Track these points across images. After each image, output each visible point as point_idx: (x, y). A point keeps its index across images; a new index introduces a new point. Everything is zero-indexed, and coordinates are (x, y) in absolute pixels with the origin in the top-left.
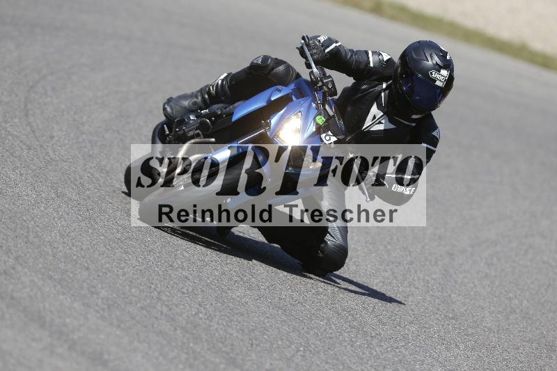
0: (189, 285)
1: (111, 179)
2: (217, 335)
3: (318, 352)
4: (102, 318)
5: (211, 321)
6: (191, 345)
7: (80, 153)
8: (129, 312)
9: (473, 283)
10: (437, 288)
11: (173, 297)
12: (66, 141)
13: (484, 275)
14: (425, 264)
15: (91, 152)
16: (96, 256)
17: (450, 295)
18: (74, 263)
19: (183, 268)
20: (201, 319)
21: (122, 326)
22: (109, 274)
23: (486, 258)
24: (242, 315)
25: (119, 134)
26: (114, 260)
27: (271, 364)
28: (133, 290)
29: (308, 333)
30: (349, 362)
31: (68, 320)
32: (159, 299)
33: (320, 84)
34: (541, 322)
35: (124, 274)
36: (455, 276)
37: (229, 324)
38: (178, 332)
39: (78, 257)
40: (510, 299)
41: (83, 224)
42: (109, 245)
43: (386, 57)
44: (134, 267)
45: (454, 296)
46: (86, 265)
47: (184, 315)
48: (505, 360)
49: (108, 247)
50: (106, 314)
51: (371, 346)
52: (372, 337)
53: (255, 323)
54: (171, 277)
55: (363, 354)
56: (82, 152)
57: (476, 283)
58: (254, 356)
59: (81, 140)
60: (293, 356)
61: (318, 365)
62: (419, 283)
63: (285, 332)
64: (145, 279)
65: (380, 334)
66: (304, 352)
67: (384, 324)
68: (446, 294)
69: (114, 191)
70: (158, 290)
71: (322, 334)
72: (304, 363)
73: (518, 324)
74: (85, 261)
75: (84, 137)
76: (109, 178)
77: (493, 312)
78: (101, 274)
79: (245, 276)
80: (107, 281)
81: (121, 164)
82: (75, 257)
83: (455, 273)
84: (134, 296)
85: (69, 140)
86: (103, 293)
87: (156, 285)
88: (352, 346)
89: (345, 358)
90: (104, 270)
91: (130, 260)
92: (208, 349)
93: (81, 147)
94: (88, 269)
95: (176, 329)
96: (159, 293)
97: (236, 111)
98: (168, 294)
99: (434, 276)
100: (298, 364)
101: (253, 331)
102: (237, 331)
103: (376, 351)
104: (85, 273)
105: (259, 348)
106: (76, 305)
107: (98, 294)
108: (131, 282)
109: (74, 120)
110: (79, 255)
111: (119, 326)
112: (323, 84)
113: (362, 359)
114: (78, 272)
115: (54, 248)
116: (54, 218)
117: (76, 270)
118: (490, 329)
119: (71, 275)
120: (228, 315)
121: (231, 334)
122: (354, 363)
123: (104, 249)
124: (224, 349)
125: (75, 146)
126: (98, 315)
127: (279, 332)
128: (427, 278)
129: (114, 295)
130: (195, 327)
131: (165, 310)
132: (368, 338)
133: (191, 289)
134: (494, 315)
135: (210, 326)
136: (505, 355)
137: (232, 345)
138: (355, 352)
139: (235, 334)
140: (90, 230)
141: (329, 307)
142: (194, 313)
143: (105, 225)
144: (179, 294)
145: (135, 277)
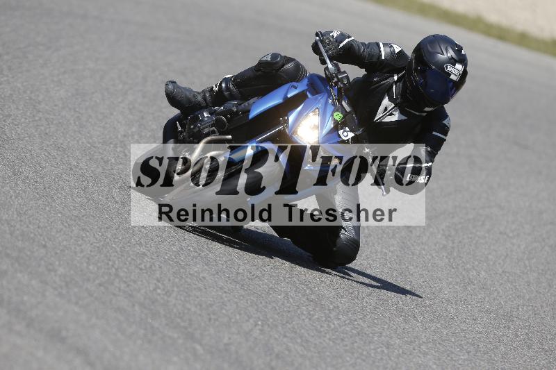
0: (147, 261)
1: (68, 157)
2: (175, 310)
3: (276, 326)
4: (60, 295)
5: (169, 296)
6: (150, 320)
7: (36, 131)
8: (87, 289)
9: (430, 255)
10: (395, 260)
11: (131, 273)
12: (23, 120)
13: (441, 246)
14: (382, 237)
15: (47, 131)
16: (53, 234)
17: (407, 267)
18: (31, 241)
19: (140, 244)
20: (159, 294)
21: (80, 302)
22: (66, 251)
23: (443, 230)
24: (200, 289)
25: (75, 111)
26: (71, 237)
27: (230, 339)
28: (91, 267)
29: (266, 307)
30: (306, 335)
31: (26, 298)
32: (117, 275)
33: (335, 80)
34: (498, 293)
35: (82, 251)
36: (412, 248)
37: (187, 299)
38: (137, 308)
39: (35, 235)
40: (468, 271)
41: (40, 202)
42: (67, 222)
43: (397, 50)
44: (92, 244)
45: (412, 268)
46: (44, 243)
47: (143, 291)
48: (463, 331)
49: (65, 224)
50: (64, 292)
51: (329, 319)
52: (329, 310)
53: (213, 298)
54: (129, 253)
55: (321, 326)
56: (39, 130)
57: (434, 255)
58: (212, 331)
59: (37, 118)
60: (251, 330)
61: (276, 339)
62: (377, 255)
63: (243, 306)
64: (102, 256)
65: (338, 307)
66: (262, 326)
67: (342, 297)
68: (404, 267)
69: (71, 169)
70: (116, 267)
71: (280, 308)
72: (262, 337)
73: (476, 295)
74: (42, 238)
75: (40, 115)
76: (66, 156)
77: (450, 283)
78: (58, 251)
79: (203, 251)
80: (65, 258)
81: (78, 141)
82: (32, 235)
83: (413, 245)
84: (92, 273)
85: (26, 119)
86: (61, 270)
87: (114, 262)
88: (310, 319)
89: (303, 331)
90: (61, 248)
91: (87, 237)
92: (167, 325)
93: (38, 125)
94: (45, 246)
95: (134, 305)
96: (117, 269)
97: (252, 108)
98: (126, 270)
99: (392, 249)
100: (256, 338)
101: (211, 305)
102: (196, 307)
103: (334, 324)
104: (43, 251)
105: (217, 323)
106: (34, 282)
107: (56, 271)
108: (88, 259)
109: (31, 99)
110: (37, 233)
111: (77, 303)
112: (339, 80)
113: (320, 332)
114: (35, 249)
115: (12, 226)
116: (11, 197)
117: (33, 248)
118: (448, 300)
119: (29, 253)
120: (186, 290)
121: (189, 309)
122: (313, 336)
123: (61, 227)
124: (182, 324)
125: (31, 125)
126: (56, 292)
127: (237, 306)
128: (385, 250)
129: (72, 272)
130: (153, 303)
131: (123, 286)
132: (327, 312)
133: (148, 265)
134: (451, 286)
135: (168, 301)
136: (463, 326)
137: (190, 320)
138: (313, 325)
139: (193, 309)
140: (47, 208)
141: (287, 281)
142: (152, 289)
143: (62, 202)
144: (137, 271)
145: (92, 254)
